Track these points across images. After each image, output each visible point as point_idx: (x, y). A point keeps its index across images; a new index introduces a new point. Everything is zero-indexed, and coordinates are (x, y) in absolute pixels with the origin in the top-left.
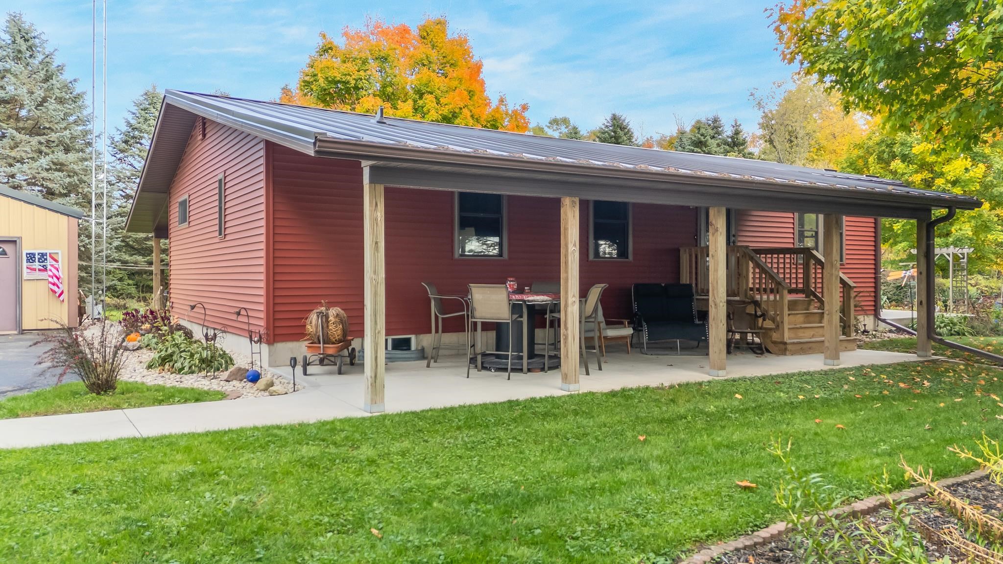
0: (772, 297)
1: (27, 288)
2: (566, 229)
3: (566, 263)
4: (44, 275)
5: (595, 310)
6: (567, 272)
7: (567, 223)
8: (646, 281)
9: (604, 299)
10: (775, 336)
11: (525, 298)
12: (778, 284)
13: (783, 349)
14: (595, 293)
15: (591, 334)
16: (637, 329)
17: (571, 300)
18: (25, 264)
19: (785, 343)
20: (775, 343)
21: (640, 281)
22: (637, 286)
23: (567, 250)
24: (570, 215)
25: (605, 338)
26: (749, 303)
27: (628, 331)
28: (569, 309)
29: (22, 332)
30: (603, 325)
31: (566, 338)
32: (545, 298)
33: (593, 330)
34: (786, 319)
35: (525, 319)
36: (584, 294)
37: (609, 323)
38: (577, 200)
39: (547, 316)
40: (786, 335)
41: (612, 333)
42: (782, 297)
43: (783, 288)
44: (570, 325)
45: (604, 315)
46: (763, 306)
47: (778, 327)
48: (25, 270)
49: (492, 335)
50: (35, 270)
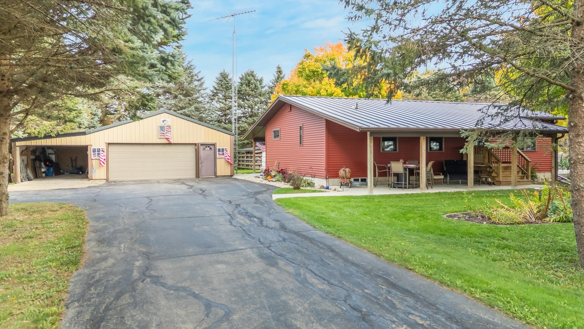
0: (496, 165)
1: (218, 161)
2: (422, 146)
3: (422, 155)
4: (223, 156)
5: (430, 169)
6: (422, 158)
7: (422, 144)
8: (449, 159)
9: (433, 166)
10: (497, 179)
11: (408, 165)
12: (498, 160)
13: (500, 183)
14: (430, 164)
15: (429, 178)
16: (445, 176)
17: (423, 166)
18: (217, 152)
19: (500, 182)
20: (497, 181)
21: (447, 159)
22: (446, 161)
23: (422, 152)
24: (423, 142)
25: (434, 179)
26: (488, 167)
27: (442, 177)
28: (423, 169)
29: (217, 177)
30: (433, 175)
31: (422, 178)
32: (414, 166)
33: (429, 177)
34: (501, 173)
35: (407, 172)
36: (427, 165)
37: (435, 174)
38: (425, 137)
39: (415, 171)
40: (501, 179)
41: (436, 177)
42: (499, 165)
43: (500, 162)
44: (423, 174)
45: (434, 171)
46: (493, 168)
47: (498, 176)
48: (218, 155)
49: (396, 178)
50: (220, 154)
